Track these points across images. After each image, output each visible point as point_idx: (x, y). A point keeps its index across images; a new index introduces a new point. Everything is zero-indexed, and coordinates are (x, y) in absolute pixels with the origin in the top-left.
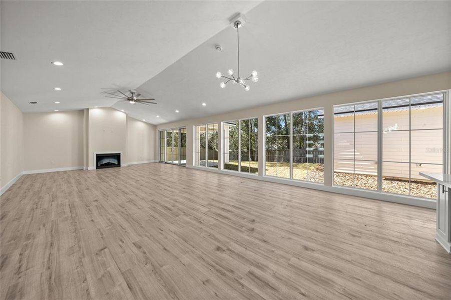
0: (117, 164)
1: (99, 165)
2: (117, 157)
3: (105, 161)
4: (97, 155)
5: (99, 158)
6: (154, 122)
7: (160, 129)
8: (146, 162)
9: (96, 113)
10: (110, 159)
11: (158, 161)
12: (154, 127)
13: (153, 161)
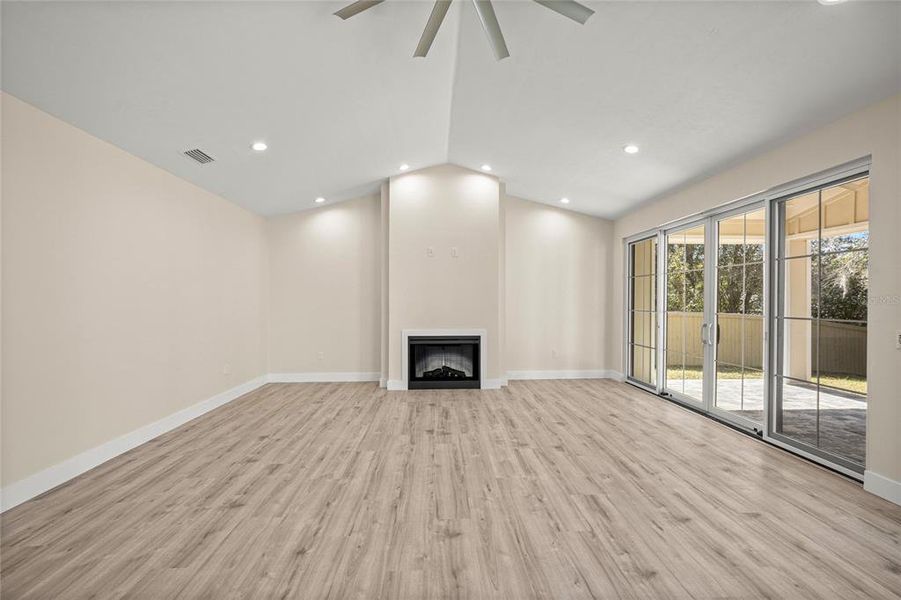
0: (469, 374)
1: (419, 374)
2: (471, 348)
3: (436, 363)
4: (411, 339)
5: (419, 349)
6: (606, 205)
7: (631, 230)
8: (571, 374)
9: (409, 191)
10: (448, 356)
11: (620, 375)
12: (604, 225)
13: (598, 373)
